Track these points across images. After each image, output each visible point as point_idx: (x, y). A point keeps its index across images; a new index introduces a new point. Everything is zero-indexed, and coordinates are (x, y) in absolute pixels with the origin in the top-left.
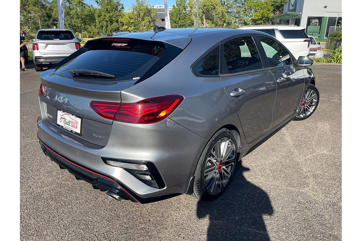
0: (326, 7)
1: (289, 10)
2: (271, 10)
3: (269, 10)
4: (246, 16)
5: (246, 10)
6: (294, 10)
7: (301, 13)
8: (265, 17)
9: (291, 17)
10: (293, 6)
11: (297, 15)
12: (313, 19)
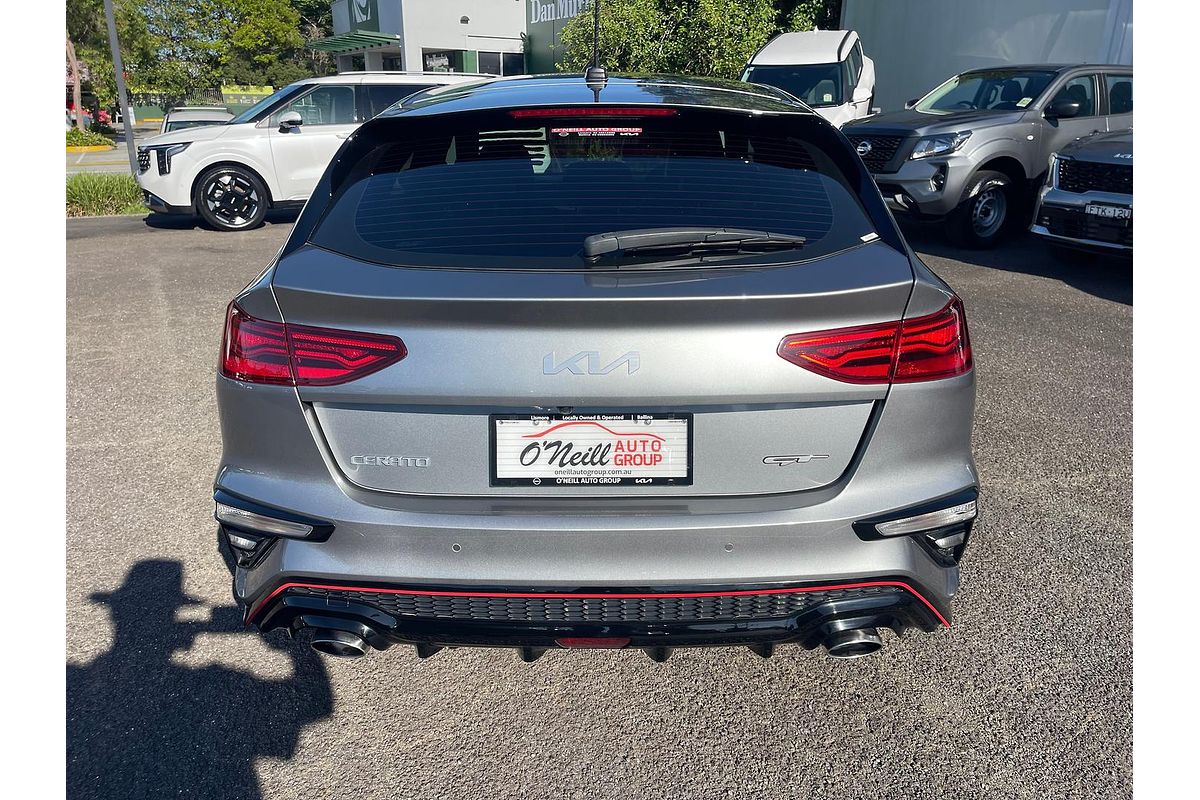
0: (465, 20)
1: (354, 25)
2: (293, 19)
3: (286, 20)
4: (210, 36)
5: (204, 14)
6: (373, 24)
7: (398, 37)
8: (278, 43)
9: (368, 48)
10: (364, 11)
11: (389, 43)
12: (434, 56)
